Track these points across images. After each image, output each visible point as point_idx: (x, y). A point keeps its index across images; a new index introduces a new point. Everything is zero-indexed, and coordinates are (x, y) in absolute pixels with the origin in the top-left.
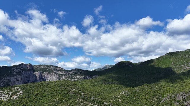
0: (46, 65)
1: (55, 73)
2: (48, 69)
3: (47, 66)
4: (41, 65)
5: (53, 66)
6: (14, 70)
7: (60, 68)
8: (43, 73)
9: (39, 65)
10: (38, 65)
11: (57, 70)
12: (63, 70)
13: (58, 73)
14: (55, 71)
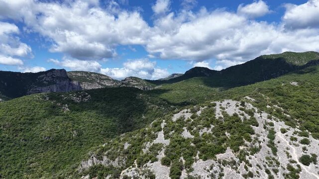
0: (84, 72)
1: (99, 83)
2: (88, 77)
3: (86, 73)
4: (77, 72)
5: (94, 73)
6: (43, 77)
7: (105, 76)
8: (82, 84)
9: (75, 72)
10: (73, 72)
11: (101, 79)
12: (110, 80)
13: (103, 83)
14: (98, 81)
